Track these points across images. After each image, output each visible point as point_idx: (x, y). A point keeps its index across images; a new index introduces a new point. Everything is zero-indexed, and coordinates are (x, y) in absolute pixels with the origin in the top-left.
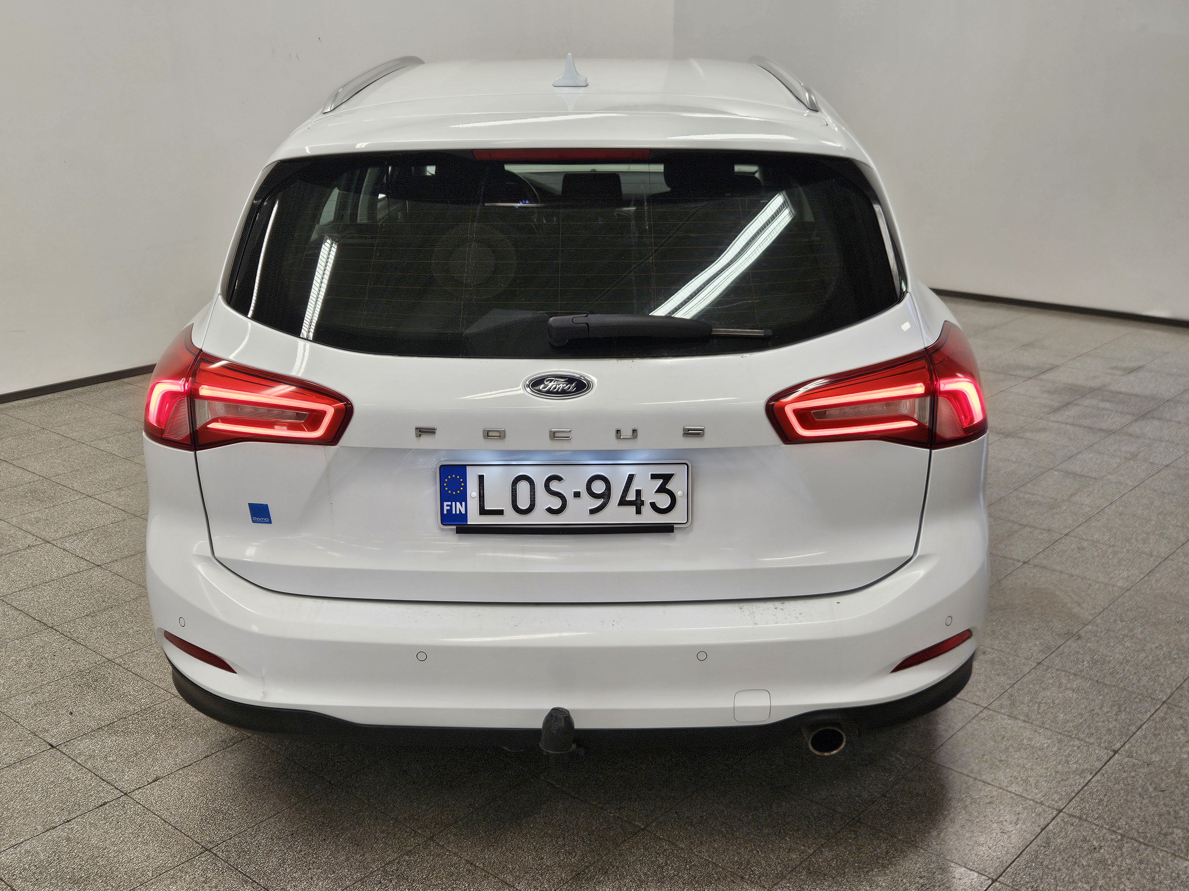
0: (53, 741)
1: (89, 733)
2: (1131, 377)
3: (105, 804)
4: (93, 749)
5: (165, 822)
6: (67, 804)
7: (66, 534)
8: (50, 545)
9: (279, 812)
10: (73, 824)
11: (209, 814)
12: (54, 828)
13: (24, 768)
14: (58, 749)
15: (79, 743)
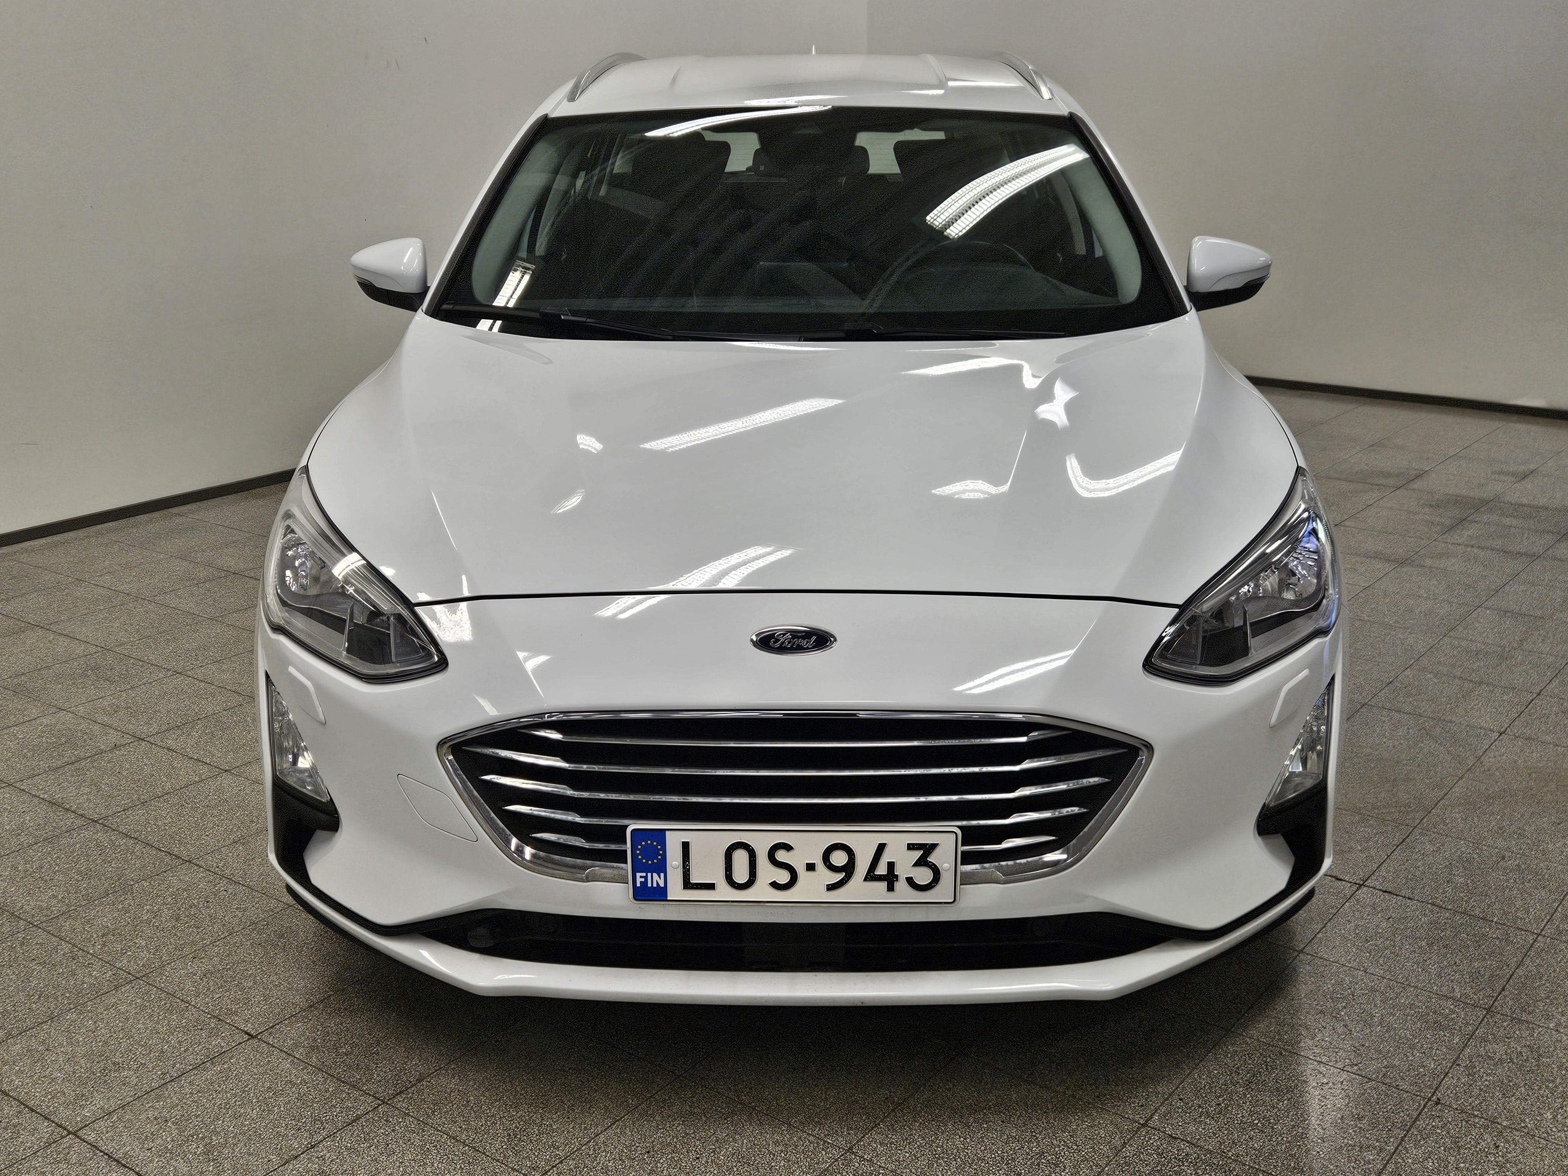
0: (249, 1028)
1: (299, 1013)
2: (1527, 484)
3: (358, 1118)
4: (312, 1037)
5: (457, 1141)
6: (303, 1121)
7: (163, 727)
8: (146, 742)
9: (618, 1120)
10: (321, 1148)
11: (516, 1127)
12: (296, 1157)
13: (219, 1069)
14: (260, 1040)
15: (288, 1029)
